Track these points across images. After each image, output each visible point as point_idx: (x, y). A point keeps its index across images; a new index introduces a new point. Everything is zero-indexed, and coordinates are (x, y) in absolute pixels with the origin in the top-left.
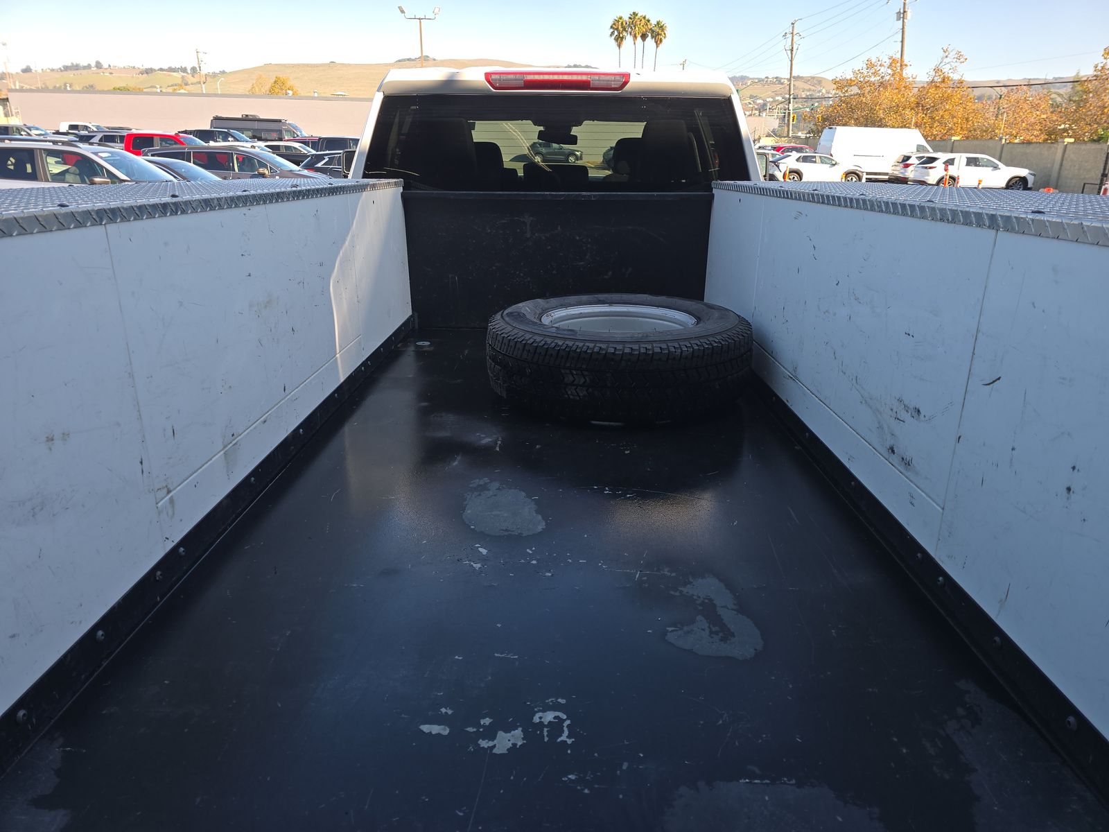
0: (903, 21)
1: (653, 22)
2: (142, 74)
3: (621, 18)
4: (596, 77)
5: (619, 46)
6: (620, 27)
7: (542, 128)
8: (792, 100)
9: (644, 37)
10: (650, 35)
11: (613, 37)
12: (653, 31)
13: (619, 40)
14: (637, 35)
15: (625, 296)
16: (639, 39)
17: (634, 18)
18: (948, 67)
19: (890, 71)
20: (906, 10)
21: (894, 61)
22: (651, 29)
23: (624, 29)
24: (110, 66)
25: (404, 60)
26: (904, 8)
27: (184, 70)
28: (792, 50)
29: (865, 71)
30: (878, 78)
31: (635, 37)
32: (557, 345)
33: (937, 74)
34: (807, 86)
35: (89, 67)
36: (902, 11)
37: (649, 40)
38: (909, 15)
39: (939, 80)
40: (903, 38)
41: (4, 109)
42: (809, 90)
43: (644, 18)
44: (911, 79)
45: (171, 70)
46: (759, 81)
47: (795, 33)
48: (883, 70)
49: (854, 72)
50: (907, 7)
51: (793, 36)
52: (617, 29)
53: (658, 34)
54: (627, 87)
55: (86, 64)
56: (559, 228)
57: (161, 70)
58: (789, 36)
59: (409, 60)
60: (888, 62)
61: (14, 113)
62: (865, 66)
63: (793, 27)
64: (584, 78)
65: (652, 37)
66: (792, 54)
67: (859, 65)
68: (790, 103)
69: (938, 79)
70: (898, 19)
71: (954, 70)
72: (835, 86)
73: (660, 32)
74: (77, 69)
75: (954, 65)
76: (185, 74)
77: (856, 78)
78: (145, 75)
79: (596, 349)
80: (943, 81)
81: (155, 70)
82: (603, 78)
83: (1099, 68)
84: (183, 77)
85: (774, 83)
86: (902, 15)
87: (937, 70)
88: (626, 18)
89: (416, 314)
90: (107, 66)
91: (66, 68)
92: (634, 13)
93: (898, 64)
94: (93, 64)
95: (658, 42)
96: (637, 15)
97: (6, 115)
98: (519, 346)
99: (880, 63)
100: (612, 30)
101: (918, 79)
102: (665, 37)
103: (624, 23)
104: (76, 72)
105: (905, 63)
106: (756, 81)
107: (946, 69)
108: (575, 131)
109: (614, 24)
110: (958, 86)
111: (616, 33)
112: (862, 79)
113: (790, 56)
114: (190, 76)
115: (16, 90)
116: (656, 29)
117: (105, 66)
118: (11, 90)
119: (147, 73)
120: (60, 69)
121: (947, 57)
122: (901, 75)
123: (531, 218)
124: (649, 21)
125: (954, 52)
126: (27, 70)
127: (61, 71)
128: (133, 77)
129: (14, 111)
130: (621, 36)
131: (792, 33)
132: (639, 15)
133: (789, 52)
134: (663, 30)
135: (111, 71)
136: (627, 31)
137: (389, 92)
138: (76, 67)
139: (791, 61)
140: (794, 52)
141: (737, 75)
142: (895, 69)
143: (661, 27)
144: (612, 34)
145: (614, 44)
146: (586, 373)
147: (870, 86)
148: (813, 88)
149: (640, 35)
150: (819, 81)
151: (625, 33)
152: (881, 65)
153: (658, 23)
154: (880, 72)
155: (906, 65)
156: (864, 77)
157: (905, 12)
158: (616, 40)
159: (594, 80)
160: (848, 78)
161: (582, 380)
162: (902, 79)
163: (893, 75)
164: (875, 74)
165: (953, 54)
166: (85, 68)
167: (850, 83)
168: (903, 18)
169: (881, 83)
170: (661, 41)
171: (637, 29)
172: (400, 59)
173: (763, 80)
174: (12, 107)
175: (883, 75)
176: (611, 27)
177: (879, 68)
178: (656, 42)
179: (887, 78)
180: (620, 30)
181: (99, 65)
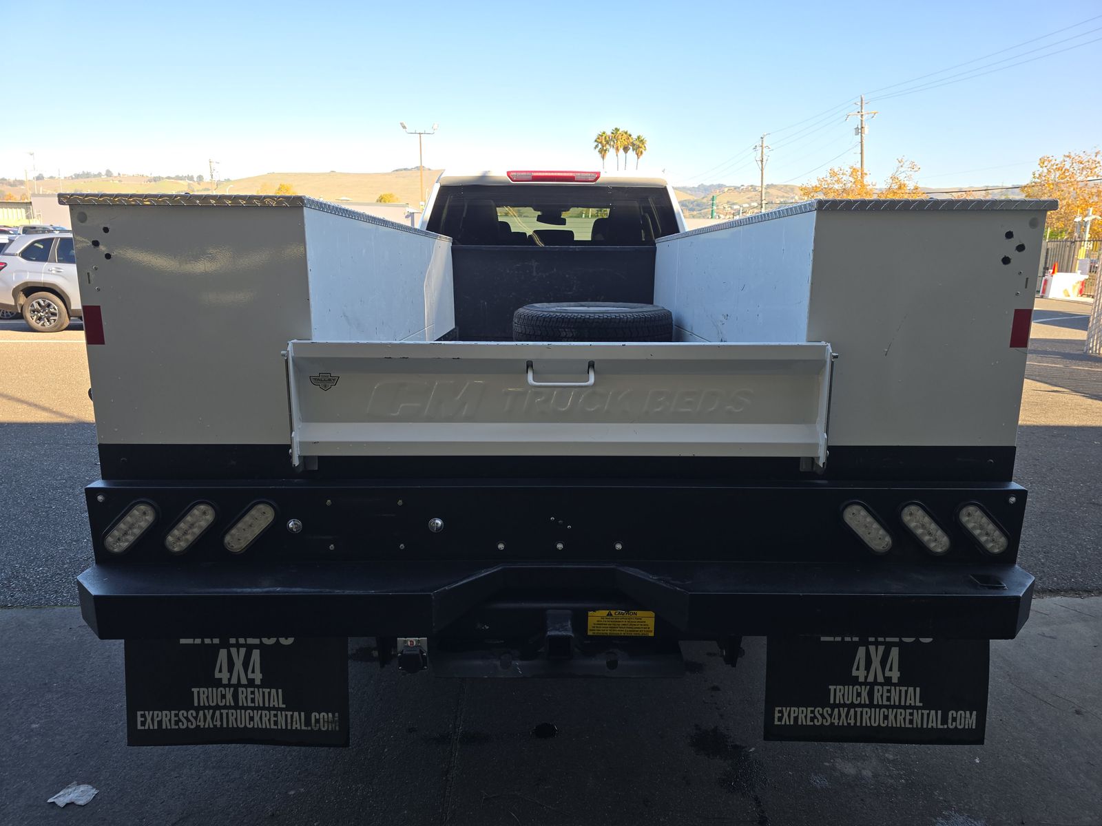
0: (861, 136)
1: (634, 136)
2: (150, 182)
3: (604, 133)
4: (579, 174)
5: (603, 157)
6: (603, 141)
7: (539, 213)
8: (764, 205)
9: (626, 149)
10: (631, 148)
11: (598, 149)
12: (633, 145)
13: (603, 152)
14: (619, 148)
15: (598, 303)
16: (621, 151)
17: (616, 133)
18: (904, 175)
19: (851, 179)
20: (864, 126)
21: (854, 170)
22: (632, 143)
23: (607, 143)
24: (119, 174)
25: (401, 170)
26: (862, 124)
27: (191, 178)
28: (762, 161)
29: (829, 179)
30: (841, 185)
31: (617, 149)
32: (556, 316)
33: (894, 182)
34: (780, 194)
35: (99, 175)
36: (860, 127)
37: (631, 153)
38: (866, 130)
39: (897, 187)
40: (862, 150)
41: (27, 212)
42: (783, 197)
43: (626, 133)
44: (871, 187)
45: (178, 178)
46: (735, 189)
47: (764, 146)
48: (845, 178)
49: (819, 180)
50: (864, 123)
51: (762, 149)
52: (601, 143)
53: (639, 147)
54: (599, 181)
55: (96, 173)
56: (555, 270)
57: (169, 178)
58: (759, 149)
59: (405, 169)
60: (850, 171)
61: (35, 216)
62: (828, 175)
63: (762, 141)
64: (571, 174)
65: (633, 150)
66: (762, 164)
67: (824, 173)
68: (762, 207)
69: (895, 187)
70: (857, 134)
71: (909, 178)
72: (802, 193)
73: (641, 145)
74: (88, 177)
75: (909, 173)
76: (191, 182)
77: (821, 185)
78: (153, 183)
79: (579, 317)
80: (900, 188)
81: (163, 178)
82: (583, 174)
83: (1037, 175)
84: (189, 184)
85: (749, 191)
86: (860, 130)
87: (893, 178)
88: (609, 133)
89: (458, 328)
90: (117, 175)
91: (77, 176)
92: (616, 129)
93: (859, 173)
94: (104, 173)
95: (639, 154)
96: (618, 130)
97: (28, 217)
98: (535, 318)
99: (842, 172)
100: (596, 144)
101: (877, 187)
102: (645, 150)
103: (607, 138)
104: (86, 180)
105: (865, 172)
106: (733, 188)
107: (902, 177)
108: (564, 215)
109: (598, 138)
110: (914, 191)
111: (600, 146)
112: (826, 186)
113: (760, 166)
114: (196, 184)
115: (39, 195)
116: (637, 143)
117: (115, 174)
118: (34, 195)
119: (155, 181)
120: (71, 177)
121: (902, 166)
122: (862, 182)
123: (536, 263)
124: (630, 135)
125: (908, 163)
126: (40, 178)
127: (72, 178)
128: (141, 184)
129: (36, 214)
130: (605, 148)
131: (762, 146)
132: (620, 131)
133: (760, 163)
134: (643, 144)
135: (120, 179)
136: (610, 145)
137: (445, 183)
138: (87, 175)
139: (762, 170)
140: (764, 163)
141: (715, 184)
142: (856, 177)
143: (642, 141)
144: (597, 146)
145: (599, 155)
146: (573, 330)
147: (834, 192)
148: (786, 195)
149: (622, 148)
150: (792, 189)
151: (608, 146)
152: (843, 174)
153: (639, 137)
154: (843, 180)
155: (866, 174)
156: (828, 184)
157: (862, 127)
158: (600, 152)
159: (578, 176)
160: (814, 185)
161: (571, 335)
162: (863, 186)
163: (855, 182)
164: (838, 181)
165: (907, 164)
166: (95, 176)
167: (815, 189)
168: (861, 133)
169: (844, 189)
170: (642, 153)
171: (619, 142)
172: (396, 169)
173: (739, 188)
174: (35, 211)
175: (845, 182)
176: (596, 141)
177: (842, 176)
178: (637, 154)
179: (849, 185)
180: (604, 143)
181: (109, 174)
